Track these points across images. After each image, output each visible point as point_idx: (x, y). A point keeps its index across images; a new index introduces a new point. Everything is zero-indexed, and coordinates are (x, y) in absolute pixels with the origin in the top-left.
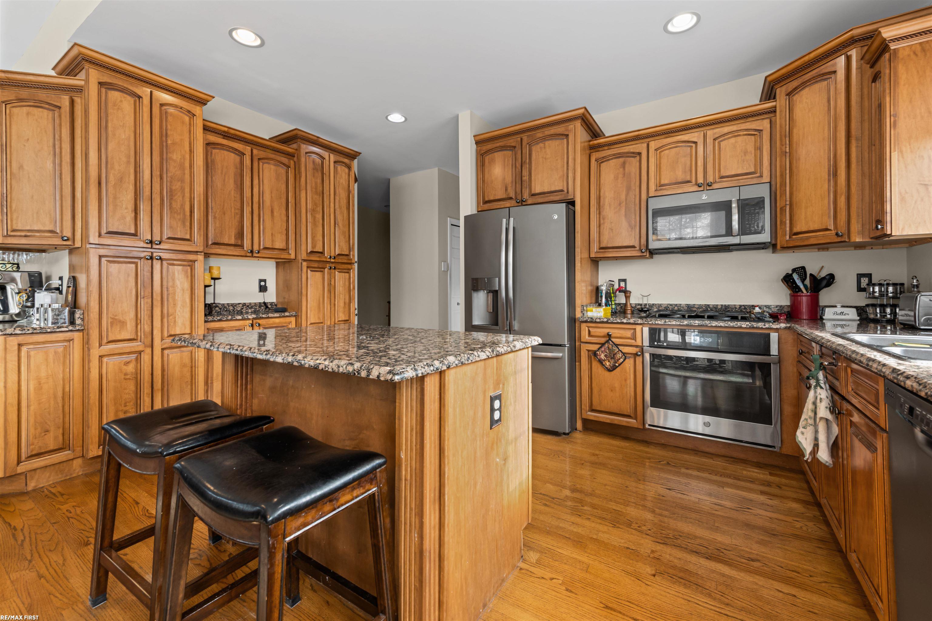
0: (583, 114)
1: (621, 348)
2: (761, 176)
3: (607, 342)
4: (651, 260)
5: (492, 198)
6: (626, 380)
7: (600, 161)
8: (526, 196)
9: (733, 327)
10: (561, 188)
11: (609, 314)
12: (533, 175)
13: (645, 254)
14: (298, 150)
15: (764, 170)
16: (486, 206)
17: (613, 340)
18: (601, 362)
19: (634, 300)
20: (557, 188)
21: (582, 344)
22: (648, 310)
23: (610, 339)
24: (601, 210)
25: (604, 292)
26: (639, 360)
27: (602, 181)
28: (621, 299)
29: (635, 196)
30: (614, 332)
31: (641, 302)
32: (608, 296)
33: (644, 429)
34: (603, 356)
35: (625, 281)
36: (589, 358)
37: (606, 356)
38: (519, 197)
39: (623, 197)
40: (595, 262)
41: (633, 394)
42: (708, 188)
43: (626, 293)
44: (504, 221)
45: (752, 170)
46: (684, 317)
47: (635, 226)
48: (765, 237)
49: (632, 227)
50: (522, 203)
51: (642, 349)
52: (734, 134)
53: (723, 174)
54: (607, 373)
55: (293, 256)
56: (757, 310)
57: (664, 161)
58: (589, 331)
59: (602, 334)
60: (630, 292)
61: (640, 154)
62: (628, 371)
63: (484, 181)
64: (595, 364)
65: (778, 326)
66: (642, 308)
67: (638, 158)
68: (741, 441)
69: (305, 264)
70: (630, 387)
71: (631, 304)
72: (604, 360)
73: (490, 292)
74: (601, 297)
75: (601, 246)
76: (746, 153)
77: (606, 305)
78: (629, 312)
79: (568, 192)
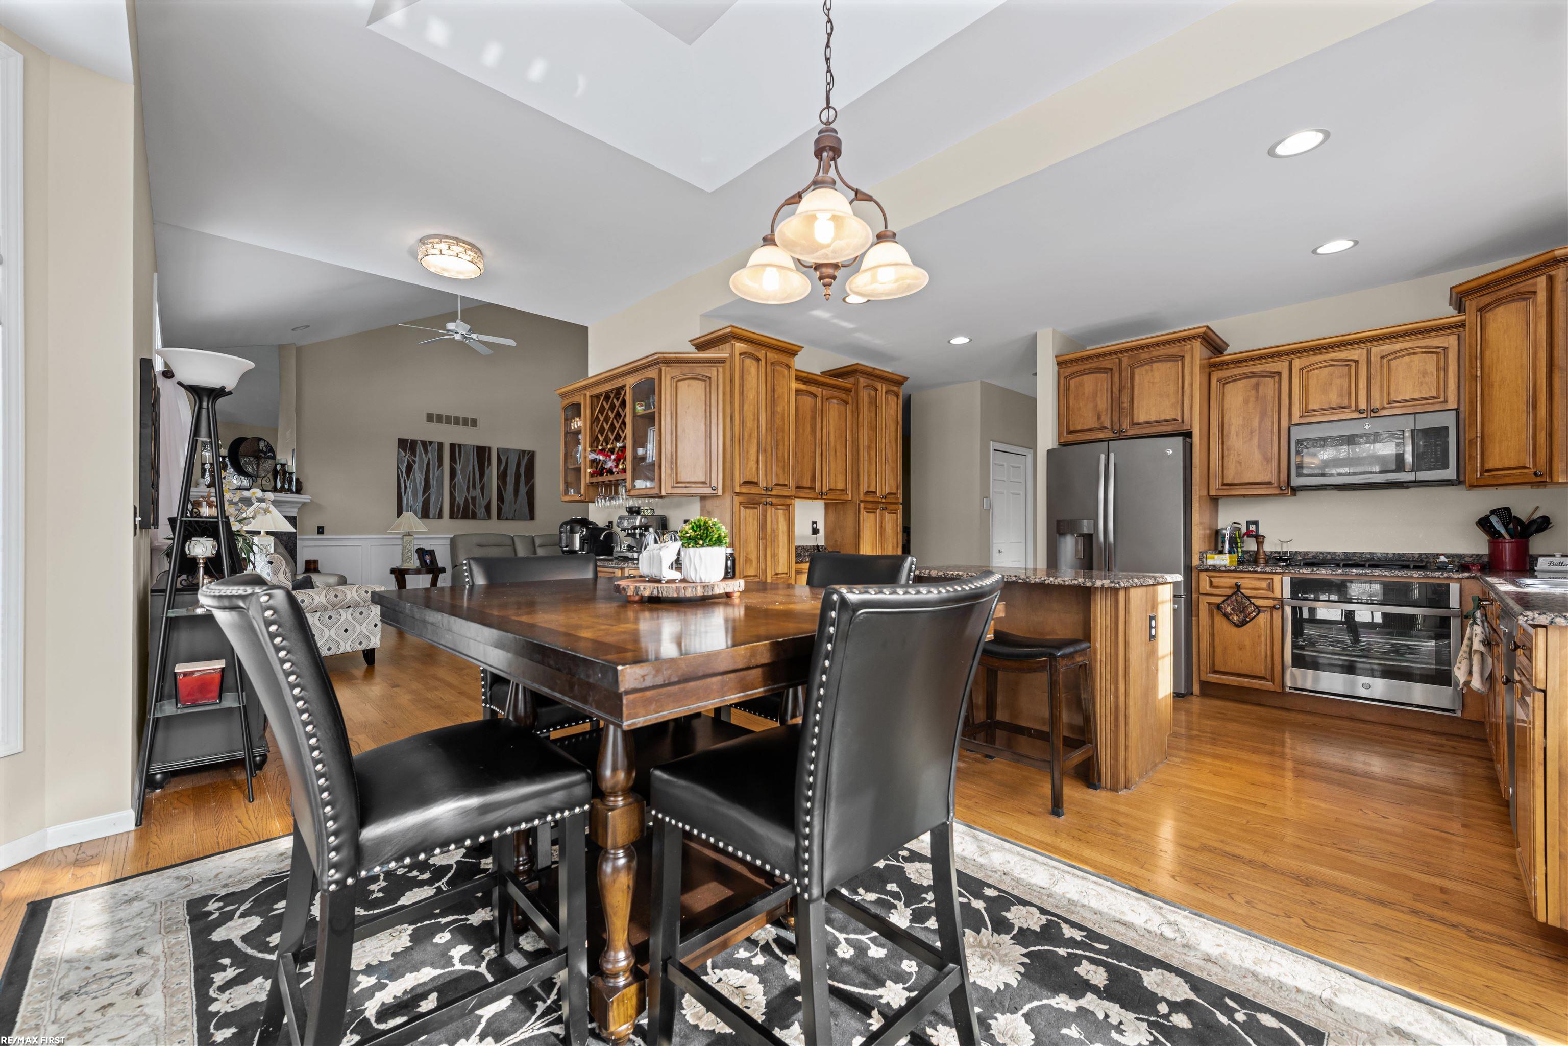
0: (1205, 333)
1: (1253, 600)
2: (1446, 401)
3: (1235, 593)
4: (1294, 498)
5: (1079, 428)
6: (1259, 637)
7: (1224, 383)
8: (1126, 424)
9: (1401, 577)
10: (1173, 417)
11: (1235, 564)
12: (1135, 402)
13: (1285, 492)
14: (856, 384)
15: (1449, 394)
16: (1071, 438)
17: (1243, 591)
18: (1226, 616)
19: (1268, 547)
20: (1168, 417)
21: (1201, 597)
22: (1289, 559)
23: (1238, 590)
24: (1225, 440)
25: (1227, 537)
26: (1277, 615)
27: (1226, 406)
28: (1250, 545)
29: (1273, 423)
30: (1244, 583)
31: (1279, 550)
32: (1233, 542)
33: (1283, 693)
34: (1229, 610)
35: (1256, 523)
36: (1211, 613)
37: (1233, 609)
38: (1117, 427)
39: (1256, 423)
40: (1214, 501)
41: (1269, 653)
42: (1373, 415)
43: (1259, 539)
44: (1103, 456)
45: (1434, 394)
46: (1338, 566)
47: (1272, 458)
48: (1450, 473)
49: (1267, 460)
50: (1120, 436)
51: (1282, 602)
52: (1411, 353)
53: (1394, 397)
54: (1234, 630)
55: (850, 498)
56: (1442, 558)
57: (1312, 383)
58: (1211, 582)
59: (1229, 585)
60: (1264, 537)
61: (1279, 374)
62: (1263, 626)
63: (1068, 408)
64: (1219, 620)
65: (1460, 576)
66: (1281, 557)
67: (1277, 378)
68: (1411, 705)
69: (862, 505)
70: (1265, 645)
71: (1264, 552)
72: (1231, 615)
73: (1081, 535)
74: (1223, 542)
75: (1225, 482)
76: (1425, 374)
77: (1230, 552)
78: (1261, 561)
79: (1183, 422)
